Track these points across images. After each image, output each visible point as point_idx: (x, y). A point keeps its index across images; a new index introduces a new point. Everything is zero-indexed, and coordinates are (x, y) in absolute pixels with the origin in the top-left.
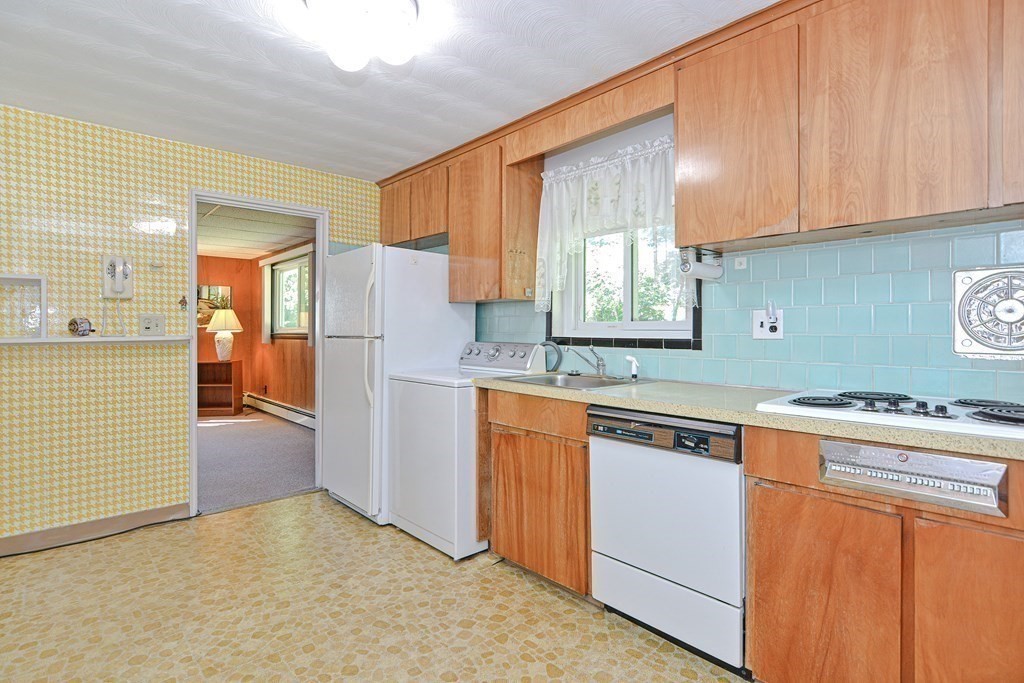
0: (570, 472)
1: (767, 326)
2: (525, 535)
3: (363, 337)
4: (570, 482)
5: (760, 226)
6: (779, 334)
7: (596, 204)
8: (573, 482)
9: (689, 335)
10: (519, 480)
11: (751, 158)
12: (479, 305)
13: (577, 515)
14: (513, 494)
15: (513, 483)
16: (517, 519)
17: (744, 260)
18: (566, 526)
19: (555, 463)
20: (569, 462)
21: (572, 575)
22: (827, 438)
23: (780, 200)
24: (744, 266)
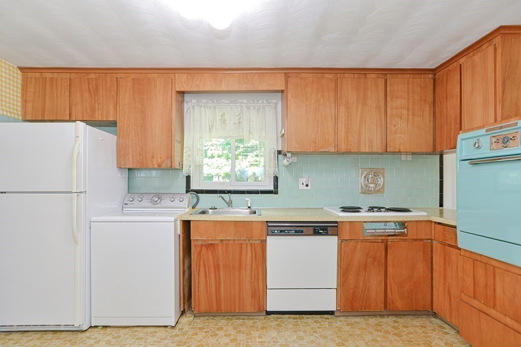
0: (254, 255)
1: (305, 184)
2: (222, 295)
3: (71, 192)
4: (254, 261)
5: (321, 148)
6: (309, 187)
7: (224, 123)
8: (256, 259)
9: (272, 188)
10: (217, 267)
11: (318, 121)
12: (129, 169)
13: (258, 275)
14: (213, 275)
15: (212, 269)
16: (216, 288)
17: (296, 158)
18: (251, 282)
19: (244, 252)
20: (253, 251)
21: (255, 305)
22: (365, 222)
23: (328, 140)
24: (296, 161)
